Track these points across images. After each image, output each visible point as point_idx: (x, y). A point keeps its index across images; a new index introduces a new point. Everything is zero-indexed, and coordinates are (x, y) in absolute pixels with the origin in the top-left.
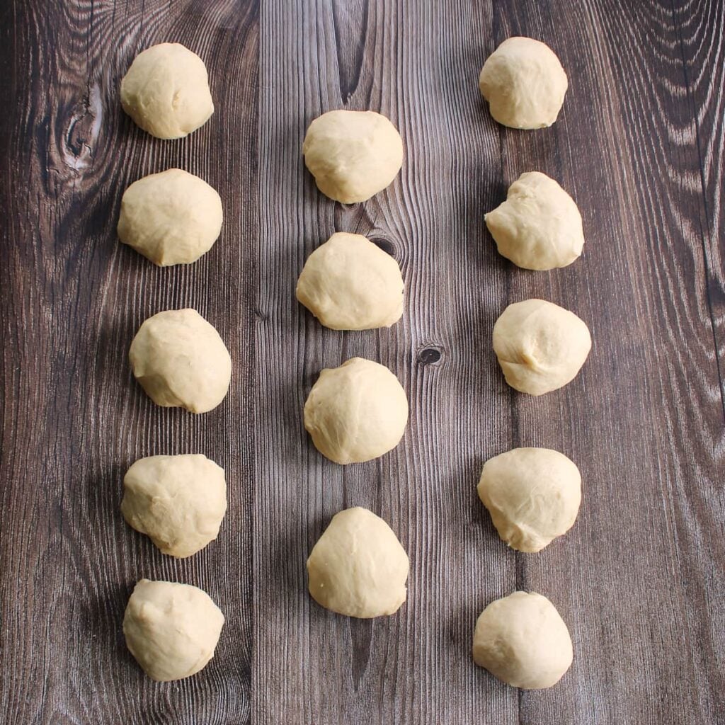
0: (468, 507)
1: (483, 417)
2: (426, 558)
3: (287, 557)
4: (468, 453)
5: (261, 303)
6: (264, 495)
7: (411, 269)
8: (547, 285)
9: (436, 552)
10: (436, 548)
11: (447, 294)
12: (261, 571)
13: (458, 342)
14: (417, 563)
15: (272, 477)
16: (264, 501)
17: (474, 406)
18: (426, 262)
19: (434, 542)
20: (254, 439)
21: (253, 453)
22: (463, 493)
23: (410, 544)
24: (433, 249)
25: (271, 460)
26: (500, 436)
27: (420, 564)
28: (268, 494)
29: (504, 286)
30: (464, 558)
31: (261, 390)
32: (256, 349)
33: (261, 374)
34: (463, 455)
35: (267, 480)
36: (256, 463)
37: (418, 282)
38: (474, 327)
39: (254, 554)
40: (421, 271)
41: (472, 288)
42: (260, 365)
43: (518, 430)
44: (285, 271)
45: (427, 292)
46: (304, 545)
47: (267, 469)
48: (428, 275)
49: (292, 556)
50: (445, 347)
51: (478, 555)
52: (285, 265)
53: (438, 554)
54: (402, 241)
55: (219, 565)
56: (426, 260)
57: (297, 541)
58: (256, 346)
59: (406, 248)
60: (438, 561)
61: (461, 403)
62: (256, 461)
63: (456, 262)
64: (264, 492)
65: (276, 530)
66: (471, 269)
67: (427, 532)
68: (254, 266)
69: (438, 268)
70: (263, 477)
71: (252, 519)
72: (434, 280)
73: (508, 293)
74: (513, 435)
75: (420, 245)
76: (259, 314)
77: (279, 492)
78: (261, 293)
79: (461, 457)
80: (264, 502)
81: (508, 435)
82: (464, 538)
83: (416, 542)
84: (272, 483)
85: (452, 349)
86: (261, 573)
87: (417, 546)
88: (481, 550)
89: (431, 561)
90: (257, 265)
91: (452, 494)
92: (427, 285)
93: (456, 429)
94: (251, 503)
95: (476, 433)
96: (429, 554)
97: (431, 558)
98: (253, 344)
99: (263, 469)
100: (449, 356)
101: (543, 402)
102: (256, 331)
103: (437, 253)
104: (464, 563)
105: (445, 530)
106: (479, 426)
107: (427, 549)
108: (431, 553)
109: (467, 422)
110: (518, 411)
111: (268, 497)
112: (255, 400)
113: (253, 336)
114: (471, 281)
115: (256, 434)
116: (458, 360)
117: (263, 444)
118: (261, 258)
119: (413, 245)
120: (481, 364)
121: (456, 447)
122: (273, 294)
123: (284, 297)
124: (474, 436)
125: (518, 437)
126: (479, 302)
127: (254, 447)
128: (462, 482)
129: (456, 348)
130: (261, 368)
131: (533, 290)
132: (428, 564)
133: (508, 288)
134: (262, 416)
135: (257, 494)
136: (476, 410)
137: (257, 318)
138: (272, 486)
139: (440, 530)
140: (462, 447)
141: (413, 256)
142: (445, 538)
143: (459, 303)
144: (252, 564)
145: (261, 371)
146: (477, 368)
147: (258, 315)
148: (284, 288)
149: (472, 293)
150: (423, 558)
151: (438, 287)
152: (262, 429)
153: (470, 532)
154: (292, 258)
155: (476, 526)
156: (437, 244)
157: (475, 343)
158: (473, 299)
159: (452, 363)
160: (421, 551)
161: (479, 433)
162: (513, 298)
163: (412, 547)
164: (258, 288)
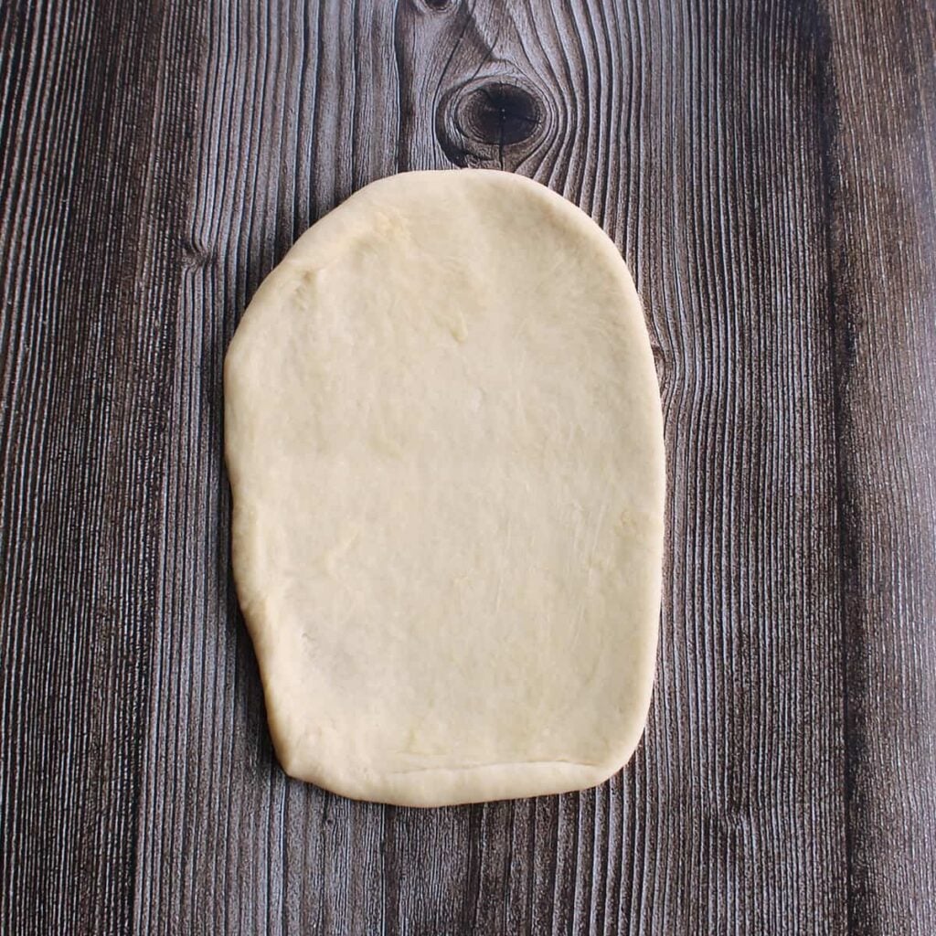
0: (718, 770)
1: (763, 528)
2: (601, 904)
3: (228, 887)
4: (720, 623)
5: (200, 222)
6: (173, 718)
7: (582, 158)
8: (924, 195)
9: (629, 888)
10: (630, 877)
11: (670, 216)
12: (155, 923)
13: (698, 335)
14: (577, 914)
15: (198, 669)
16: (172, 731)
17: (738, 498)
18: (617, 141)
19: (624, 861)
20: (157, 566)
21: (153, 603)
22: (705, 732)
23: (560, 864)
24: (638, 110)
25: (199, 624)
26: (809, 579)
27: (586, 919)
28: (184, 715)
29: (818, 194)
30: (705, 907)
31: (184, 442)
32: (179, 336)
33: (186, 398)
34: (707, 628)
35: (185, 677)
36: (159, 630)
37: (597, 188)
38: (740, 296)
39: (139, 878)
40: (606, 164)
41: (734, 199)
42: (187, 378)
43: (856, 564)
44: (266, 148)
45: (620, 212)
46: (274, 857)
47: (186, 649)
48: (622, 172)
49: (240, 886)
50: (665, 349)
51: (742, 901)
52: (267, 135)
53: (634, 895)
54: (560, 92)
55: (43, 902)
56: (618, 136)
57: (256, 844)
58: (179, 330)
59: (569, 108)
60: (633, 915)
61: (703, 492)
62: (159, 625)
63: (695, 138)
64: (173, 710)
65: (200, 813)
66: (733, 153)
67: (605, 834)
68: (189, 135)
69: (649, 156)
70: (176, 669)
71: (137, 781)
72: (637, 184)
73: (828, 213)
74: (844, 577)
75: (603, 101)
76: (192, 248)
77: (215, 713)
78: (202, 200)
79: (702, 634)
80: (173, 737)
81: (830, 577)
82: (707, 851)
83: (575, 860)
84: (198, 686)
85: (682, 352)
86: (155, 931)
87: (579, 869)
88: (751, 888)
89: (615, 913)
90: (197, 131)
91: (674, 733)
92: (621, 195)
93: (689, 561)
94: (138, 737)
95: (743, 569)
96: (609, 895)
97: (615, 905)
98: (172, 324)
99: (176, 646)
100: (673, 368)
101: (922, 490)
102: (181, 292)
103: (647, 117)
104: (705, 921)
105: (654, 828)
106: (752, 551)
107: (604, 877)
108: (616, 890)
109: (719, 540)
110: (857, 513)
111: (184, 724)
112: (165, 467)
113: (174, 302)
114: (733, 183)
115: (162, 554)
116: (699, 378)
117: (179, 583)
118: (209, 114)
119: (586, 101)
120: (759, 391)
121: (688, 607)
122: (231, 201)
123: (260, 210)
124: (738, 577)
125: (857, 584)
126: (753, 234)
127: (156, 589)
128: (705, 700)
129: (693, 350)
130: (187, 384)
131: (893, 204)
132: (607, 921)
133: (830, 198)
134: (182, 509)
135: (155, 714)
136: (744, 510)
137: (186, 259)
138: (197, 694)
139: (643, 829)
140: (707, 605)
141: (587, 129)
142: (654, 850)
143: (701, 236)
144: (131, 903)
145: (187, 391)
146: (747, 400)
147: (189, 251)
148: (261, 190)
149: (735, 212)
150: (594, 905)
151: (648, 199)
152: (181, 542)
153: (724, 839)
154: (285, 119)
155: (739, 822)
156: (648, 97)
157: (742, 335)
158: (736, 227)
159: (681, 388)
160: (587, 884)
161: (751, 570)
162: (841, 221)
163: (565, 872)
164: (196, 186)
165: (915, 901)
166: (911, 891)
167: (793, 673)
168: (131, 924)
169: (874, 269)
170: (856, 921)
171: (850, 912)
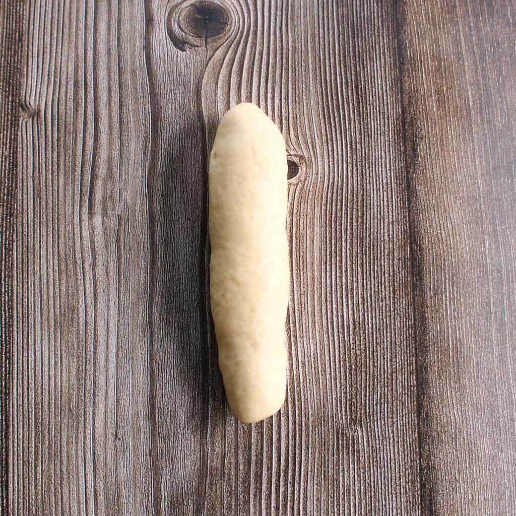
0: (343, 401)
1: (366, 259)
2: (278, 480)
3: (62, 478)
4: (342, 316)
5: (29, 91)
6: (26, 383)
7: (254, 44)
8: (459, 59)
9: (294, 471)
10: (294, 464)
11: (307, 78)
12: (21, 500)
13: (325, 147)
14: (264, 486)
15: (38, 354)
16: (26, 390)
17: (351, 243)
18: (275, 34)
19: (291, 455)
20: (12, 295)
21: (11, 317)
22: (335, 379)
23: (253, 458)
24: (287, 15)
25: (38, 328)
26: (394, 289)
27: (269, 489)
28: (32, 381)
29: (395, 61)
30: (338, 480)
31: (25, 222)
32: (20, 160)
33: (25, 196)
34: (335, 319)
35: (31, 359)
36: (15, 332)
37: (264, 62)
38: (350, 124)
39: (11, 475)
40: (269, 47)
41: (345, 66)
42: (25, 184)
43: (421, 279)
44: (66, 44)
45: (278, 76)
46: (87, 461)
47: (31, 342)
48: (278, 52)
49: (69, 478)
50: (306, 157)
51: (359, 476)
52: (66, 37)
53: (297, 474)
54: (240, 5)
56: (275, 31)
57: (77, 454)
58: (19, 156)
59: (246, 15)
60: (296, 486)
61: (331, 241)
62: (15, 329)
63: (321, 31)
64: (26, 378)
65: (43, 437)
66: (344, 39)
67: (279, 440)
68: (20, 40)
69: (294, 41)
70: (25, 354)
71: (7, 420)
72: (287, 59)
73: (401, 72)
74: (414, 287)
75: (266, 10)
76: (24, 107)
77: (49, 379)
78: (30, 78)
79: (332, 323)
80: (26, 394)
81: (406, 287)
82: (338, 448)
83: (262, 455)
84: (39, 364)
85: (316, 158)
86: (21, 505)
87: (265, 460)
88: (364, 468)
89: (286, 485)
90: (25, 37)
91: (317, 381)
92: (278, 66)
93: (323, 281)
94: (6, 395)
95: (355, 284)
96: (282, 475)
97: (286, 480)
98: (15, 153)
99: (25, 341)
100: (311, 168)
101: (460, 235)
102: (19, 133)
103: (293, 19)
104: (338, 487)
105: (307, 436)
106: (360, 273)
107: (279, 465)
108: (286, 472)
109: (341, 267)
110: (421, 249)
111: (32, 386)
112: (15, 237)
113: (16, 140)
114: (344, 57)
115: (15, 288)
116: (327, 173)
117: (25, 304)
118: (31, 26)
119: (256, 10)
120: (362, 180)
121: (324, 307)
122: (46, 78)
123: (64, 82)
124: (352, 289)
125: (422, 291)
126: (357, 87)
127: (12, 308)
128: (335, 361)
129: (322, 156)
130: (25, 188)
131: (440, 65)
132: (282, 490)
133: (402, 63)
134: (25, 261)
135: (15, 381)
136: (355, 250)
137: (22, 114)
138: (38, 368)
139: (301, 436)
140: (334, 306)
141: (257, 27)
142: (308, 448)
143: (326, 89)
144: (7, 489)
145: (25, 192)
146: (355, 185)
147: (23, 109)
148: (64, 69)
149: (346, 74)
150: (274, 480)
151: (294, 68)
152: (25, 280)
153: (348, 440)
154: (77, 26)
155: (356, 430)
156: (293, 6)
157: (351, 147)
158: (347, 82)
159: (316, 179)
160: (270, 469)
161: (360, 284)
162: (409, 77)
163: (256, 462)
164: (25, 70)
165: (459, 471)
166: (457, 467)
167: (385, 344)
168: (7, 501)
169: (429, 105)
170: (425, 485)
171: (421, 480)
